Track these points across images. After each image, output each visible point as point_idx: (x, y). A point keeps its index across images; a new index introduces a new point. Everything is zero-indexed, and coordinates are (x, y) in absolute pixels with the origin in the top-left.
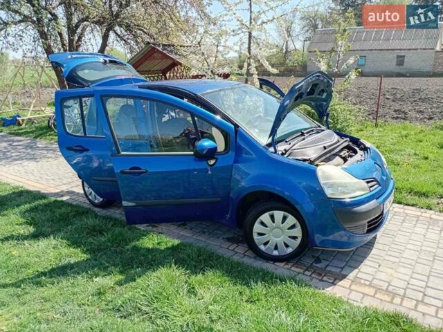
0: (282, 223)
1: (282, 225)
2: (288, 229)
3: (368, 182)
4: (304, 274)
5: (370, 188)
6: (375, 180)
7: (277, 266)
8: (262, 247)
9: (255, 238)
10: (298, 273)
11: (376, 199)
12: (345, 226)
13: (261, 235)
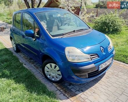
0: (55, 68)
1: (54, 69)
2: (57, 71)
3: (91, 56)
4: (60, 91)
5: (92, 58)
6: (97, 55)
7: (53, 85)
8: (48, 76)
9: (46, 73)
10: (58, 90)
11: (94, 64)
12: (76, 74)
13: (48, 72)
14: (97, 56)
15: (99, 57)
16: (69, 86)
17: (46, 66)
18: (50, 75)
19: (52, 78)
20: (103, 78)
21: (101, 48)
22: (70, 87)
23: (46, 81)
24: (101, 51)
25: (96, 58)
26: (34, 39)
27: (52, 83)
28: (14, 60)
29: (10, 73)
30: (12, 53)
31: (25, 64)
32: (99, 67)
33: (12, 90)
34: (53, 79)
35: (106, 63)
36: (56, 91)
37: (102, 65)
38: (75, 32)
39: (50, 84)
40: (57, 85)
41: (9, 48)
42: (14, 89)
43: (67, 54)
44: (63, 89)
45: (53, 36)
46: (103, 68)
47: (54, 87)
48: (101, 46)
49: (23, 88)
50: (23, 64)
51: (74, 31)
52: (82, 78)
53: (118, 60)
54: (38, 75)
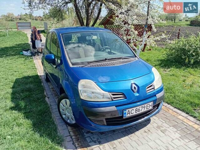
1: (69, 108)
3: (113, 95)
4: (71, 137)
5: (114, 98)
6: (123, 94)
7: (68, 128)
8: (64, 116)
9: (61, 111)
10: (69, 136)
11: (116, 106)
12: (89, 118)
13: (63, 110)
14: (123, 96)
15: (126, 98)
16: (86, 133)
17: (61, 102)
18: (65, 115)
19: (67, 118)
20: (139, 131)
21: (134, 85)
22: (86, 135)
23: (62, 122)
24: (132, 90)
25: (121, 99)
26: (55, 66)
27: (67, 125)
28: (39, 90)
29: (26, 106)
30: (41, 82)
31: (48, 98)
32: (125, 112)
33: (15, 126)
34: (69, 121)
35: (138, 108)
36: (66, 137)
37: (130, 110)
38: (107, 61)
39: (65, 126)
40: (72, 129)
41: (40, 76)
42: (19, 125)
43: (80, 88)
44: (76, 136)
45: (73, 64)
46: (131, 115)
47: (67, 131)
48: (135, 84)
49: (29, 126)
50: (46, 96)
51: (106, 59)
52: (97, 123)
53: (179, 109)
54: (56, 113)
